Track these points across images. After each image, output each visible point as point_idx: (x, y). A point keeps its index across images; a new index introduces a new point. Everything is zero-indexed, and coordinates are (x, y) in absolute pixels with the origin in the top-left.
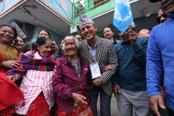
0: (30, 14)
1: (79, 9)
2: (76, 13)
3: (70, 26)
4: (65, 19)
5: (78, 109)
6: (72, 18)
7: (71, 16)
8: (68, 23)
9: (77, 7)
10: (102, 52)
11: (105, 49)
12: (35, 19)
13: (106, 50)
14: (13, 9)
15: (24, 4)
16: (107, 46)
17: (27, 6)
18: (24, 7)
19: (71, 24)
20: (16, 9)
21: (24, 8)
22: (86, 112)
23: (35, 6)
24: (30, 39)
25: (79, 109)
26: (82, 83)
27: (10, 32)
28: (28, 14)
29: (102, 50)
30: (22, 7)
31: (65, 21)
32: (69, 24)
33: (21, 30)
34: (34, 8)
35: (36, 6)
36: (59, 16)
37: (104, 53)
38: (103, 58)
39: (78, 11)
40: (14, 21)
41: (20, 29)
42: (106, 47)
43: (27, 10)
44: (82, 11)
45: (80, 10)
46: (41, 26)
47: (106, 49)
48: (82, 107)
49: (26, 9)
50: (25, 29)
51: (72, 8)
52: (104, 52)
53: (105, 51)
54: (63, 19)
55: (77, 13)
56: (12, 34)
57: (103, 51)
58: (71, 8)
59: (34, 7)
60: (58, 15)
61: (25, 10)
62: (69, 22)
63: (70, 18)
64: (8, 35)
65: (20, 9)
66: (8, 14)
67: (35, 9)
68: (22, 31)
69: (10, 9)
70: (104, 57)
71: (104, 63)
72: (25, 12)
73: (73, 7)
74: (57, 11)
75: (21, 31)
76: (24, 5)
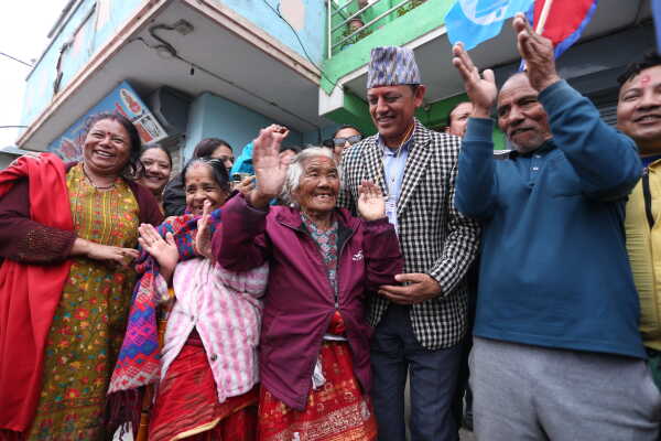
0: (174, 53)
1: (351, 14)
2: (339, 33)
3: (318, 86)
4: (296, 63)
5: (323, 400)
6: (326, 56)
7: (322, 45)
8: (310, 76)
9: (345, 10)
10: (428, 167)
11: (438, 159)
12: (192, 71)
13: (441, 163)
14: (120, 42)
15: (153, 21)
16: (446, 151)
17: (162, 26)
18: (152, 30)
19: (319, 77)
20: (129, 40)
21: (154, 36)
22: (351, 412)
23: (188, 24)
24: (178, 142)
25: (329, 398)
26: (342, 301)
27: (113, 137)
28: (168, 54)
29: (427, 160)
30: (146, 34)
31: (299, 69)
32: (315, 79)
33: (149, 114)
34: (183, 31)
35: (192, 23)
36: (274, 53)
37: (433, 170)
38: (429, 189)
39: (349, 24)
40: (124, 84)
41: (147, 111)
42: (443, 154)
43: (162, 41)
44: (363, 24)
45: (358, 18)
46: (213, 94)
47: (444, 160)
48: (340, 392)
49: (159, 39)
50: (161, 110)
51: (323, 14)
52: (436, 168)
53: (438, 165)
54: (291, 64)
55: (345, 34)
56: (120, 141)
57: (432, 165)
58: (320, 14)
59: (185, 26)
60: (269, 50)
61: (157, 42)
62: (312, 72)
63: (317, 55)
64: (107, 147)
65: (140, 39)
66: (106, 61)
67: (190, 36)
68: (152, 117)
69: (111, 44)
70: (431, 187)
71: (427, 209)
72: (157, 47)
73: (327, 13)
74: (268, 34)
75: (148, 118)
76: (152, 24)
